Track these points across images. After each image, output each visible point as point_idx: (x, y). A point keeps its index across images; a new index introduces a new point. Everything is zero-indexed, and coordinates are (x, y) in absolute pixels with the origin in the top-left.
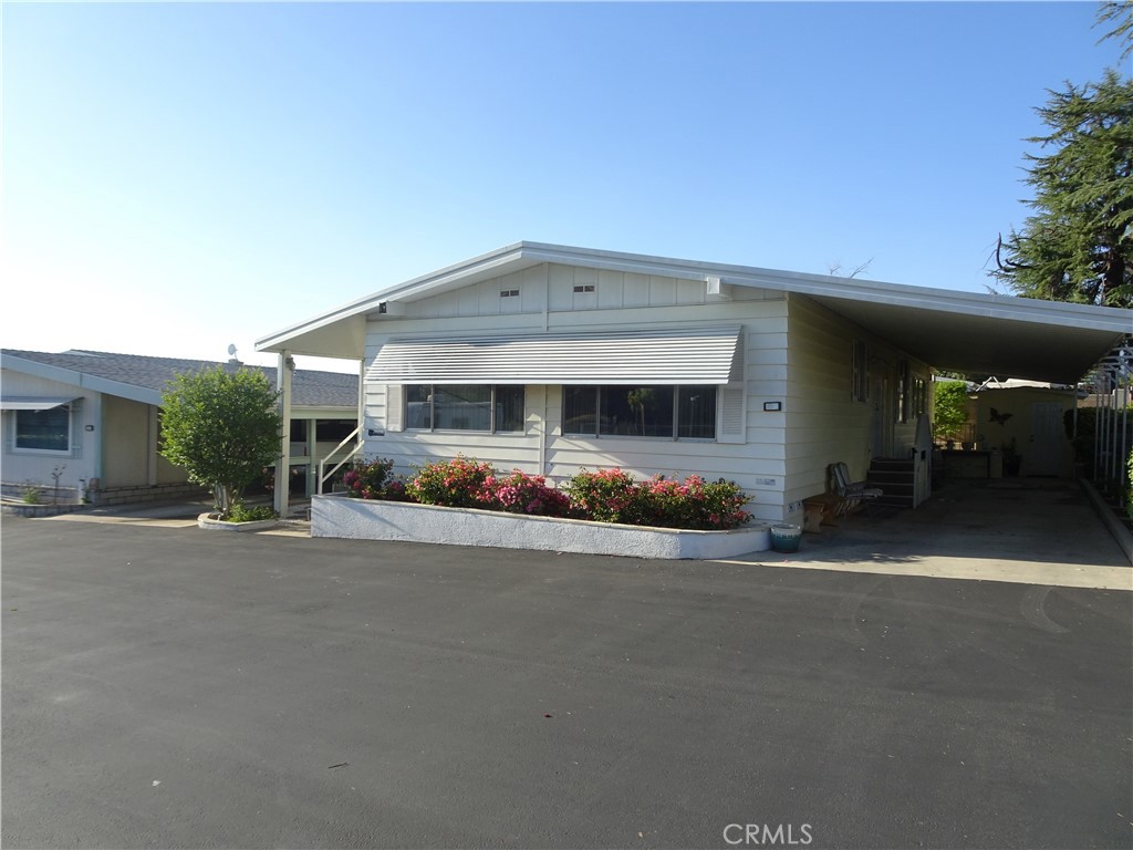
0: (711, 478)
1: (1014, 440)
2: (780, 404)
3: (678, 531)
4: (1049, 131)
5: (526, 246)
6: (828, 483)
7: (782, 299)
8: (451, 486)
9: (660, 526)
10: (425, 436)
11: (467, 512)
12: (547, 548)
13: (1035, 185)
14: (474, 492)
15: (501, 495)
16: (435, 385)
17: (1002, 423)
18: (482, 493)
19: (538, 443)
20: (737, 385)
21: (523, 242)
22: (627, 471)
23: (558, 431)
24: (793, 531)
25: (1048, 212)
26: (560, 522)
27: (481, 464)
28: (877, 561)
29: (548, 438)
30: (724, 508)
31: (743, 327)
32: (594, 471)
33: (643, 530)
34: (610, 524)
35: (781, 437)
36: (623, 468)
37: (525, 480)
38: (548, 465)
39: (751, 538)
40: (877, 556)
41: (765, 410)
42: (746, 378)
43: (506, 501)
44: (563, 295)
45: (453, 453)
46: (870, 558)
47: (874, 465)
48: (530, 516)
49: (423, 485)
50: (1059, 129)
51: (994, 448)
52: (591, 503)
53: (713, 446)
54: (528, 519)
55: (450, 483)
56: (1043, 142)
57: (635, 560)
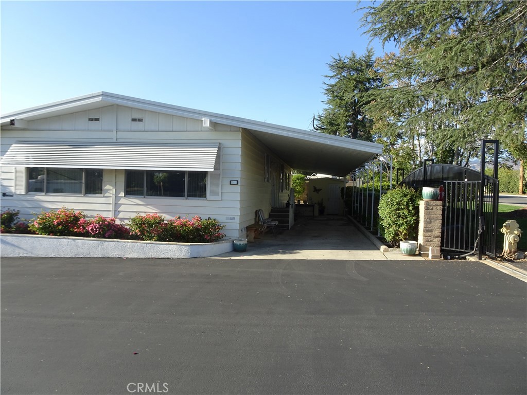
0: (204, 217)
1: (322, 200)
2: (237, 181)
3: (189, 244)
4: (332, 74)
5: (104, 94)
6: (255, 219)
7: (239, 131)
8: (59, 224)
9: (179, 242)
10: (40, 197)
11: (69, 239)
12: (117, 256)
13: (327, 95)
14: (73, 228)
15: (90, 228)
16: (47, 168)
17: (318, 193)
18: (78, 228)
19: (111, 200)
20: (217, 172)
21: (103, 92)
22: (161, 214)
23: (122, 194)
24: (244, 242)
25: (332, 107)
26: (125, 242)
27: (76, 212)
28: (281, 253)
29: (117, 198)
30: (211, 232)
31: (220, 144)
32: (143, 215)
33: (170, 244)
34: (153, 242)
35: (238, 197)
36: (158, 213)
37: (104, 220)
38: (116, 212)
39: (225, 246)
40: (281, 251)
41: (230, 184)
42: (221, 168)
43: (93, 232)
44: (125, 123)
45: (60, 206)
46: (278, 253)
47: (272, 211)
48: (107, 240)
49: (40, 224)
50: (335, 73)
51: (315, 203)
52: (142, 232)
53: (205, 202)
54: (106, 241)
55: (57, 223)
56: (330, 78)
57: (166, 260)
